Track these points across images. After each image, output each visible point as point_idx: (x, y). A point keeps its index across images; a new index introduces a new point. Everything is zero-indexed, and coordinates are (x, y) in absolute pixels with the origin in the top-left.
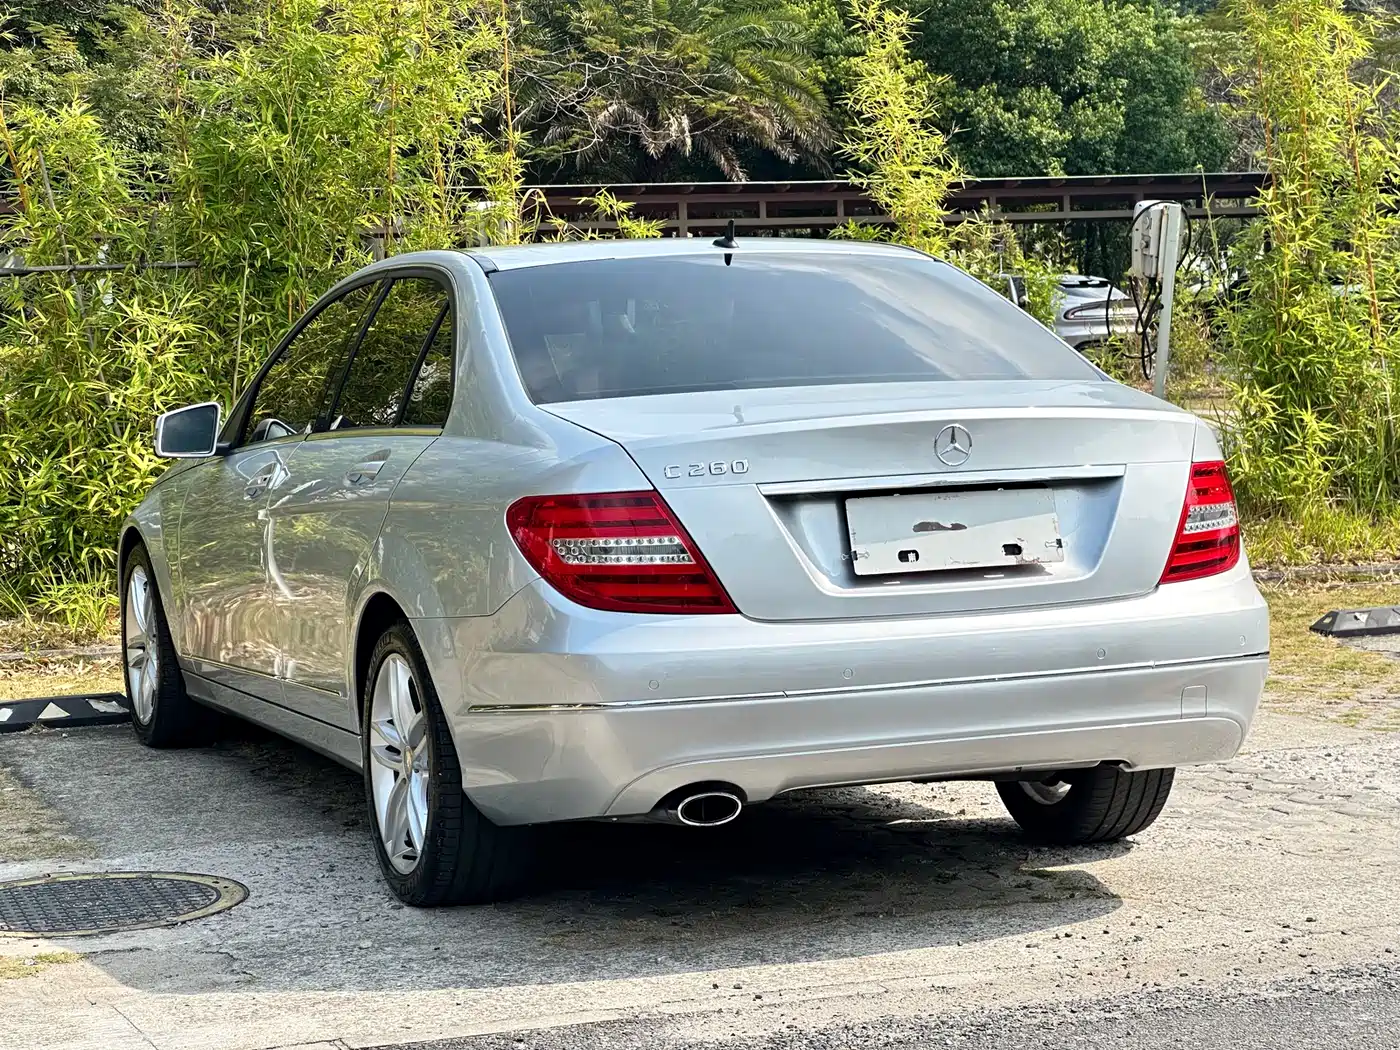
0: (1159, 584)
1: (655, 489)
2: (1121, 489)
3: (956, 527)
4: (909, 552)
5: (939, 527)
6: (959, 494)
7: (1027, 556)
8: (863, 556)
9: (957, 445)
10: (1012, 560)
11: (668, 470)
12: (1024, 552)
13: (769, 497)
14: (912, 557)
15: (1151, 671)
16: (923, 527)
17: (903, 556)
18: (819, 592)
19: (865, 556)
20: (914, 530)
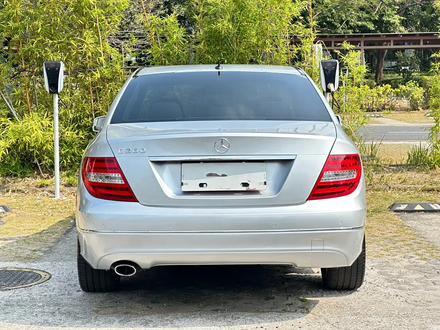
0: (307, 200)
1: (115, 157)
2: (293, 163)
3: (223, 175)
4: (204, 184)
5: (216, 175)
6: (226, 163)
7: (251, 187)
8: (185, 184)
9: (223, 146)
10: (244, 189)
11: (119, 150)
12: (249, 186)
13: (152, 162)
14: (205, 185)
15: (296, 232)
16: (210, 175)
17: (201, 185)
18: (167, 196)
19: (186, 184)
20: (206, 176)
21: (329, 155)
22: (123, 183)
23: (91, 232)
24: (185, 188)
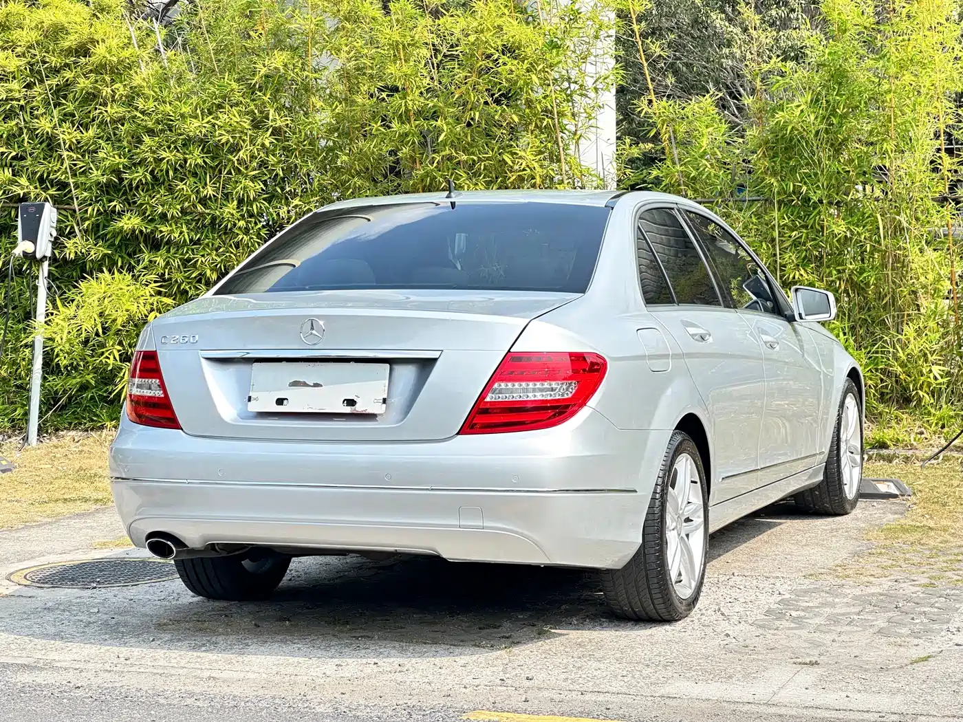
0: (458, 434)
1: (156, 350)
2: (434, 365)
3: (316, 385)
4: (284, 399)
5: (305, 385)
7: (359, 408)
9: (314, 332)
10: (348, 410)
12: (357, 405)
13: (207, 359)
14: (285, 402)
15: (428, 492)
16: (295, 384)
17: (280, 402)
18: (222, 419)
19: (256, 399)
20: (290, 386)
21: (509, 351)
22: (163, 396)
23: (120, 480)
24: (254, 407)
